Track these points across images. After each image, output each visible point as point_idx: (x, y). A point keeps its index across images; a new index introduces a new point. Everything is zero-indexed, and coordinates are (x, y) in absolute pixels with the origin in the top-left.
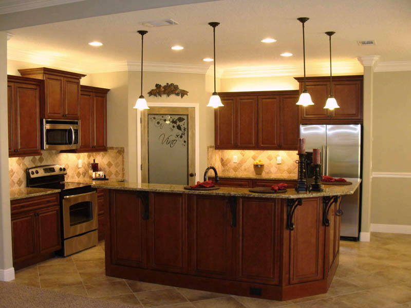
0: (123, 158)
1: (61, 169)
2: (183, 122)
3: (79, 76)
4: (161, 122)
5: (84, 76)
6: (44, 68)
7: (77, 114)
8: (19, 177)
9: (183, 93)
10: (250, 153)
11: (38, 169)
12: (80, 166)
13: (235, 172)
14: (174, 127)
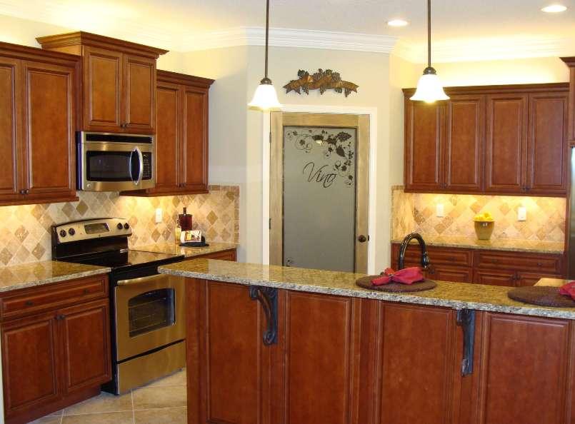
0: (237, 206)
1: (120, 226)
2: (349, 141)
3: (154, 53)
4: (308, 140)
5: (164, 52)
6: (82, 33)
7: (149, 125)
8: (36, 242)
9: (349, 88)
10: (469, 200)
11: (74, 227)
12: (159, 219)
13: (440, 233)
14: (330, 150)
